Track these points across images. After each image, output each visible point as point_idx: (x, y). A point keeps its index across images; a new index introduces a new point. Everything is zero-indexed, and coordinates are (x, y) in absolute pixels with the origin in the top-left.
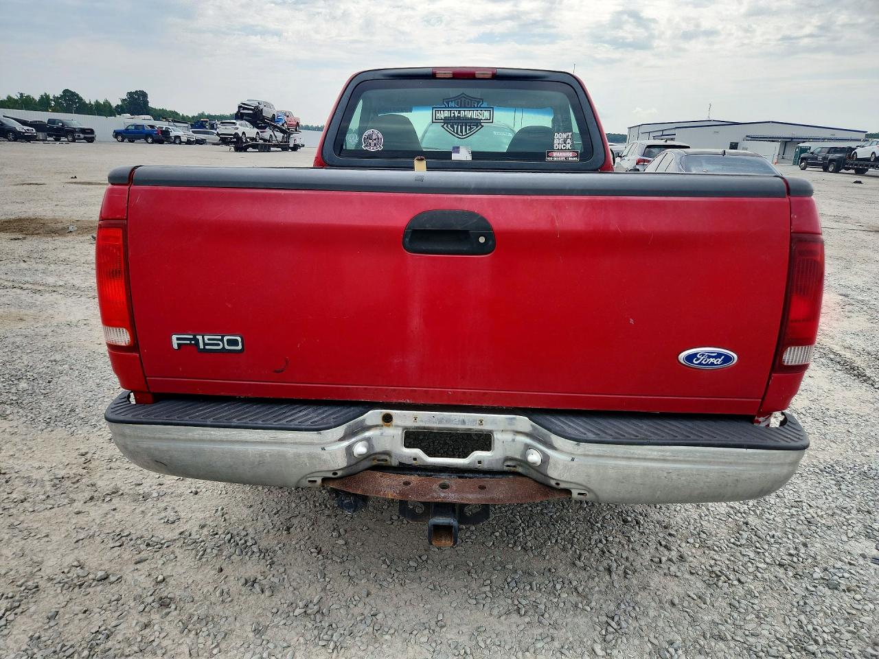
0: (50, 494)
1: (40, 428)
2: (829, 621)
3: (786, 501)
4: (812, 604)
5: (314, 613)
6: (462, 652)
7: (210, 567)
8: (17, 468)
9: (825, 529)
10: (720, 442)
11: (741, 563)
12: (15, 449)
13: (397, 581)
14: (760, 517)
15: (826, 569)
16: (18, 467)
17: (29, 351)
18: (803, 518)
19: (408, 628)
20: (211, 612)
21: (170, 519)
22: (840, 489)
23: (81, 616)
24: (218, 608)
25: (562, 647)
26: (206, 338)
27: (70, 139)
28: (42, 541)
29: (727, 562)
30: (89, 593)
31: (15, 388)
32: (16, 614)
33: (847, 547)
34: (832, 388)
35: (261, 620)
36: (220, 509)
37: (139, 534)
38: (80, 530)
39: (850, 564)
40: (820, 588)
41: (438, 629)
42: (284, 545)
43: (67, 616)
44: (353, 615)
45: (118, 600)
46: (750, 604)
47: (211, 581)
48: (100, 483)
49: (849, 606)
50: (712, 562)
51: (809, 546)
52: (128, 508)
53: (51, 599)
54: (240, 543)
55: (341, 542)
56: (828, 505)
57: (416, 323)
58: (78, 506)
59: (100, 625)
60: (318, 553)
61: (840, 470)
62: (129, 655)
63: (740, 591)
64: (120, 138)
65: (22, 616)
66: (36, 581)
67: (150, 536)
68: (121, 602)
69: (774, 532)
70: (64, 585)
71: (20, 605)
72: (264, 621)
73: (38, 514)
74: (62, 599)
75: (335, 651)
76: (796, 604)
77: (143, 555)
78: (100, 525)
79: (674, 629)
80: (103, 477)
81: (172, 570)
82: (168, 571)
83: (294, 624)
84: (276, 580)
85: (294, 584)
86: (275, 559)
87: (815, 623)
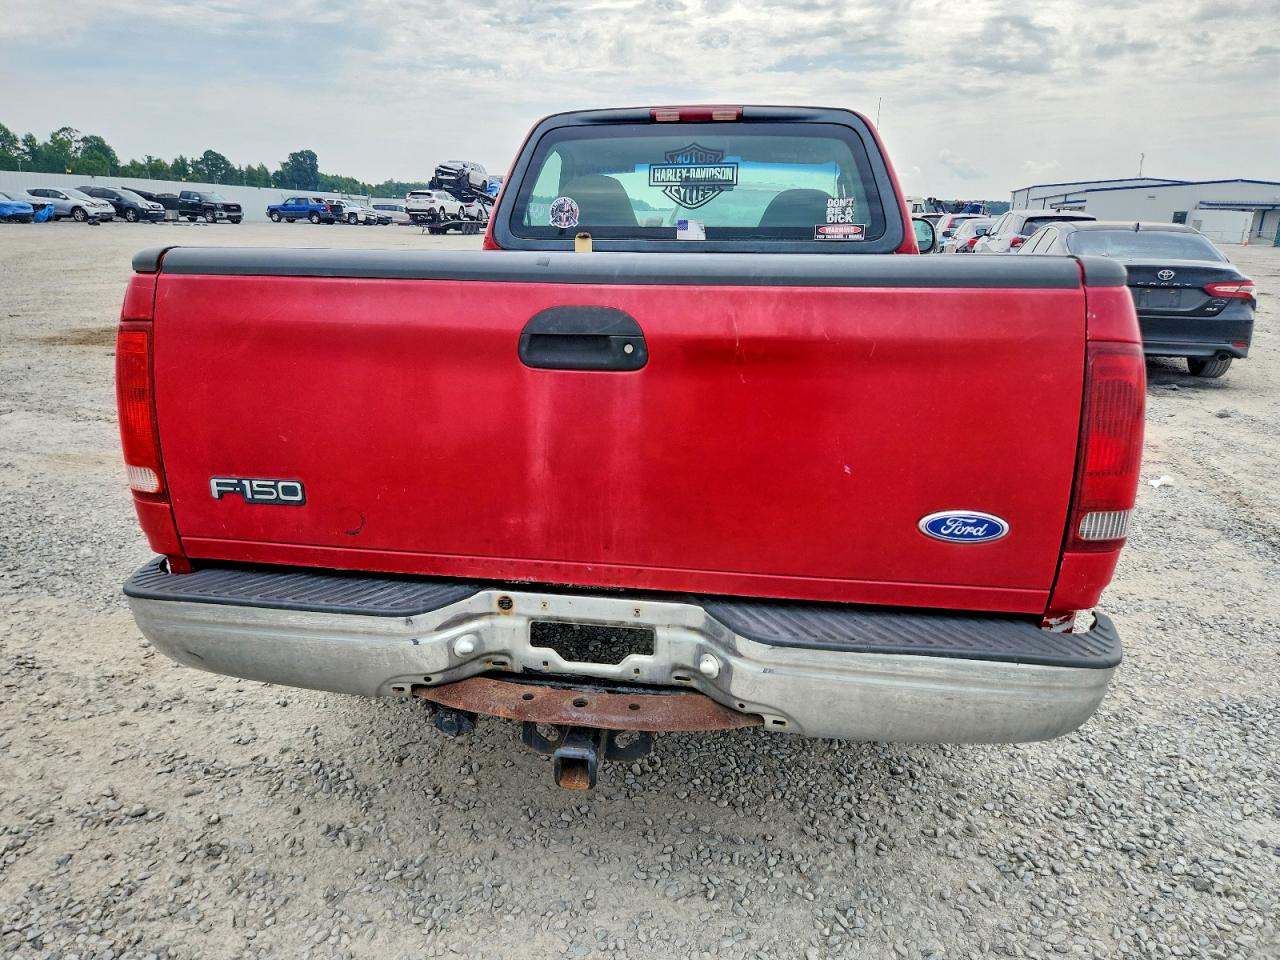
0: (92, 697)
1: (96, 608)
2: (1184, 938)
3: (1153, 754)
4: (1162, 911)
5: (415, 878)
6: (612, 946)
7: (284, 806)
8: (56, 661)
9: (1207, 799)
10: (977, 652)
11: (1061, 844)
12: (58, 636)
13: (538, 840)
14: (1105, 777)
15: (1196, 861)
16: (58, 660)
17: (101, 505)
18: (1175, 782)
19: (541, 907)
20: (274, 868)
21: (243, 738)
22: (1246, 741)
23: (101, 862)
24: (284, 863)
25: (761, 949)
26: (255, 483)
27: (210, 218)
28: (69, 761)
29: (1040, 841)
30: (117, 833)
31: (73, 555)
32: (18, 855)
33: (1238, 829)
34: (1266, 588)
35: (338, 883)
36: (312, 727)
37: (198, 756)
38: (121, 748)
39: (1238, 855)
40: (1181, 887)
41: (583, 911)
42: (391, 781)
43: (82, 862)
44: (467, 884)
45: (152, 844)
46: (1063, 905)
47: (281, 826)
48: (160, 686)
49: (1222, 917)
50: (1016, 840)
51: (1176, 824)
52: (191, 722)
53: (67, 837)
54: (331, 775)
55: (470, 781)
56: (1221, 765)
57: (538, 468)
58: (125, 715)
59: (122, 876)
60: (436, 796)
61: (1251, 713)
62: (154, 919)
63: (1052, 884)
64: (276, 217)
65: (26, 858)
66: (52, 812)
67: (212, 761)
68: (157, 847)
69: (1123, 801)
70: (86, 821)
71: (25, 843)
72: (343, 885)
73: (71, 724)
74: (81, 839)
75: (433, 932)
76: (1136, 910)
77: (199, 785)
78: (149, 742)
79: (937, 934)
80: (166, 678)
81: (232, 807)
82: (226, 808)
83: (383, 892)
84: (369, 829)
85: (394, 836)
86: (374, 801)
87: (1162, 939)
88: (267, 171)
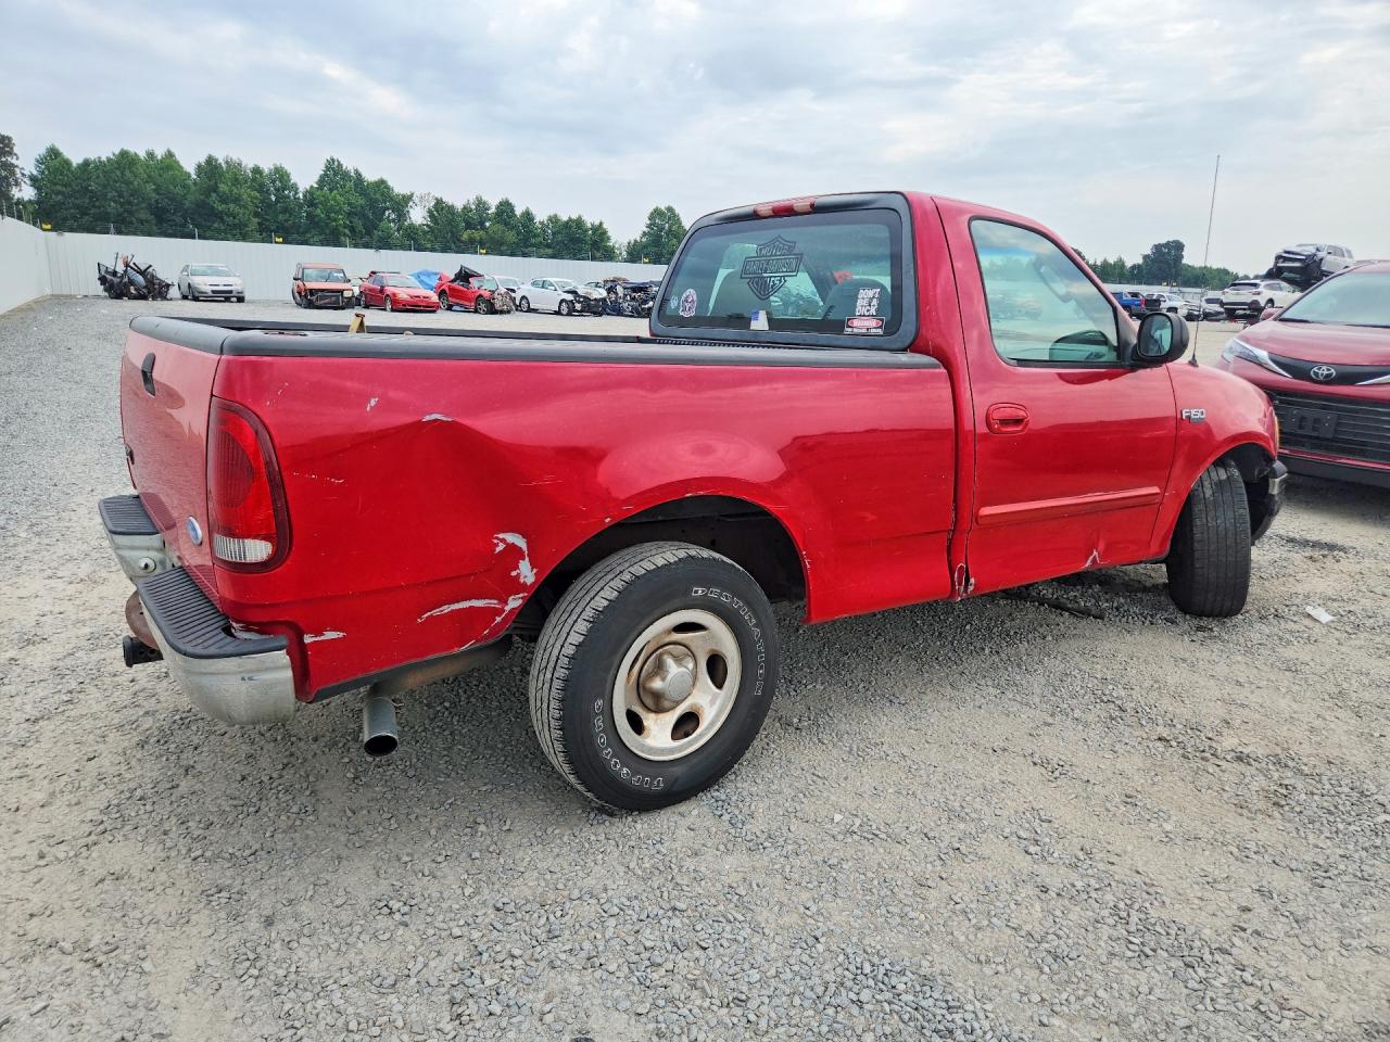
88: (1123, 263)
